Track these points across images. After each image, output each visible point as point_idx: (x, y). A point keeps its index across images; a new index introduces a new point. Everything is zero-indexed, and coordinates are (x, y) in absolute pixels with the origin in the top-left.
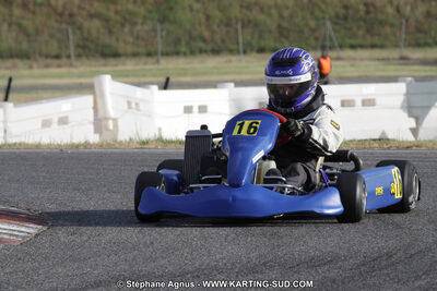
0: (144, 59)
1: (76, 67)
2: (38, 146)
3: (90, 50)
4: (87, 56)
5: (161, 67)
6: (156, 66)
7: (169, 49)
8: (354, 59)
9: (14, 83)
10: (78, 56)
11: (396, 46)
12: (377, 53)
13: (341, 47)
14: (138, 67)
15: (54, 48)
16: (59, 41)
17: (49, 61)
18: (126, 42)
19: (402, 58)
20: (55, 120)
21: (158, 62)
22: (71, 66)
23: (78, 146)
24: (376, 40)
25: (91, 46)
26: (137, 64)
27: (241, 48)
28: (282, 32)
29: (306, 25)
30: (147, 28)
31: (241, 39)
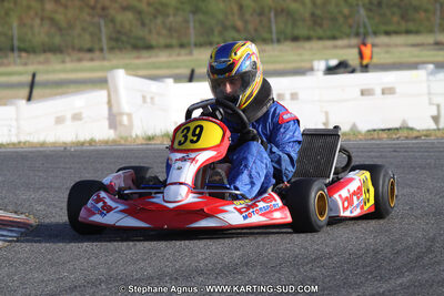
0: (177, 50)
1: (109, 60)
2: (43, 144)
3: (123, 43)
4: (120, 49)
5: (194, 58)
6: (189, 58)
7: (202, 40)
8: (388, 45)
10: (112, 49)
11: (431, 31)
12: (412, 39)
13: (375, 33)
14: (170, 59)
15: (87, 41)
16: (92, 34)
17: (81, 55)
18: (159, 34)
19: (437, 43)
20: (69, 116)
21: (191, 53)
22: (104, 59)
23: (83, 144)
24: (411, 26)
25: (124, 38)
26: (170, 56)
27: (274, 36)
28: (316, 20)
29: (340, 12)
30: (179, 19)
31: (274, 28)
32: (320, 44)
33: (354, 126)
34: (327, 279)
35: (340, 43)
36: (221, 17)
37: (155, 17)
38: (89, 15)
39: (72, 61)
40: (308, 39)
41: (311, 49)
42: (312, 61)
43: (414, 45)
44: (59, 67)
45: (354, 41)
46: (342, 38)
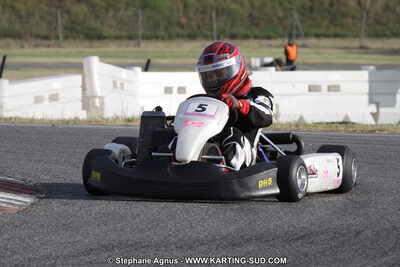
0: (126, 42)
1: (64, 47)
3: (77, 32)
4: (74, 38)
5: (141, 49)
6: (136, 49)
7: (149, 33)
8: (318, 47)
9: (7, 60)
10: (66, 37)
11: (357, 36)
12: (339, 42)
13: (307, 35)
14: (121, 49)
15: (44, 29)
16: (48, 23)
17: (39, 41)
18: (109, 26)
19: (362, 47)
20: (47, 96)
21: (138, 45)
22: (59, 46)
24: (339, 31)
25: (78, 28)
26: (120, 46)
27: (215, 34)
28: (253, 21)
29: (275, 15)
30: (129, 13)
31: (215, 26)
32: (256, 43)
33: (301, 118)
35: (273, 42)
36: (167, 13)
37: (107, 10)
38: (47, 5)
39: (30, 46)
40: (246, 37)
41: (248, 47)
42: (250, 58)
43: (340, 48)
44: (17, 51)
46: (276, 38)
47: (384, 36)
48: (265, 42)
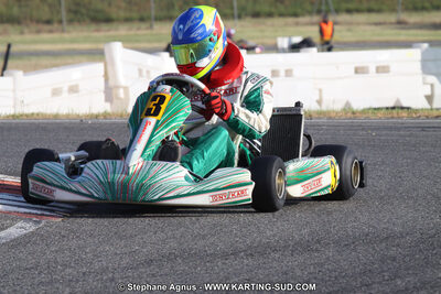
0: (137, 24)
1: (69, 32)
2: (56, 116)
3: (82, 15)
4: (79, 21)
5: (154, 32)
6: (148, 32)
7: (162, 14)
8: (350, 24)
10: (70, 21)
11: (393, 10)
12: (374, 17)
13: (337, 11)
14: (132, 32)
15: (45, 13)
16: (50, 6)
17: (40, 26)
18: (119, 7)
20: (66, 89)
21: (151, 27)
22: (63, 31)
23: (97, 116)
24: (373, 5)
25: (84, 11)
26: (130, 29)
27: (236, 12)
31: (235, 4)
32: (281, 21)
34: (407, 259)
35: (301, 19)
39: (30, 32)
40: (270, 15)
41: (273, 25)
42: (275, 38)
43: (376, 24)
45: (316, 18)
46: (303, 15)
47: (424, 9)
48: (291, 20)
